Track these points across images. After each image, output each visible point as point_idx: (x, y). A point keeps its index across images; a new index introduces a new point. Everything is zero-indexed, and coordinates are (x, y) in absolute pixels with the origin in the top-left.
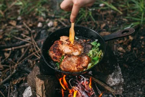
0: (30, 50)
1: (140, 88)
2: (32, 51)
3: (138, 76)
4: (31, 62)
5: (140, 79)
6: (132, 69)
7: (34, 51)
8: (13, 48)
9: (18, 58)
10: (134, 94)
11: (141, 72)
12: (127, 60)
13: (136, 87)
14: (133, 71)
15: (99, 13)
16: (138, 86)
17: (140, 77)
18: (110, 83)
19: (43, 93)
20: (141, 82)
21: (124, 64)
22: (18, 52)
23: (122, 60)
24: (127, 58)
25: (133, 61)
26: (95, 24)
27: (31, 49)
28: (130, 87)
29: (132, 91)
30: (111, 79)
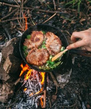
0: (16, 13)
1: (78, 88)
2: (17, 15)
3: (82, 78)
4: (12, 24)
5: (82, 81)
6: (82, 70)
7: (19, 16)
8: (4, 3)
9: (4, 15)
10: (72, 90)
11: (87, 76)
12: (82, 61)
13: (76, 85)
14: (82, 72)
15: (87, 5)
16: (78, 85)
17: (84, 80)
18: (58, 79)
19: (8, 69)
20: (82, 83)
21: (79, 63)
22: (6, 8)
23: (79, 59)
24: (84, 59)
25: (86, 64)
26: (78, 14)
27: (18, 12)
28: (72, 83)
29: (72, 88)
30: (61, 77)
